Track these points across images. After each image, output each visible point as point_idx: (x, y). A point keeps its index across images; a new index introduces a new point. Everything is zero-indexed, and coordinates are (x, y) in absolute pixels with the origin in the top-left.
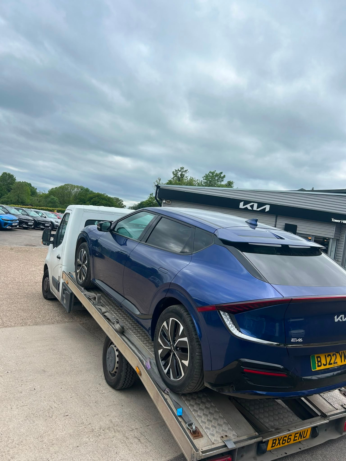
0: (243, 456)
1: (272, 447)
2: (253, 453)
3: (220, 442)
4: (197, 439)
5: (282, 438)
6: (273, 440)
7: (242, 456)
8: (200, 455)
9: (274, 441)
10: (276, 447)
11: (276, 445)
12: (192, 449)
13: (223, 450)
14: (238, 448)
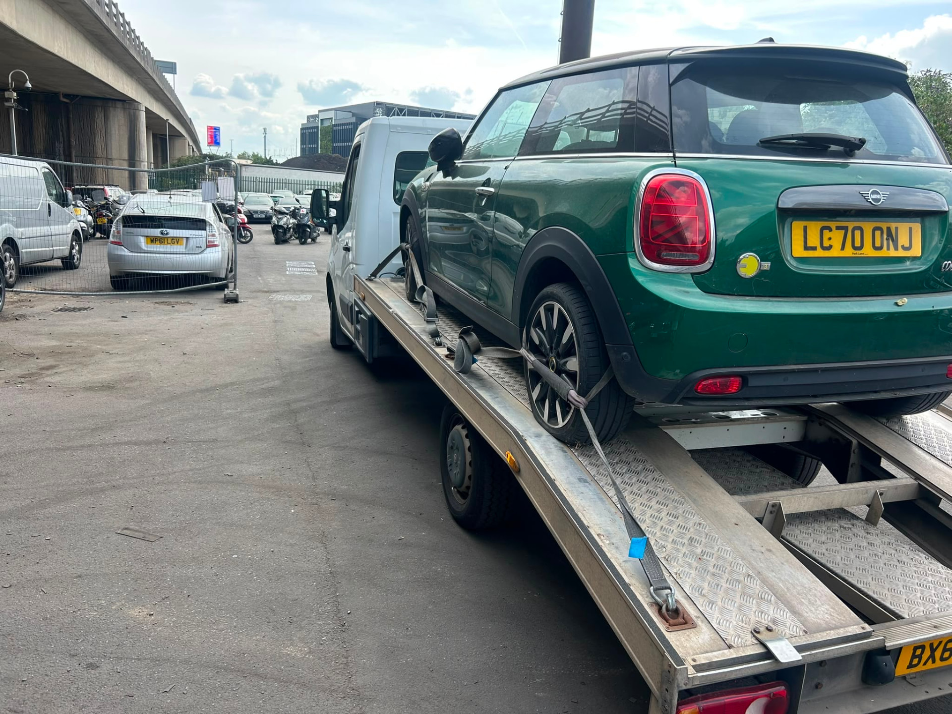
0: (821, 688)
1: (911, 666)
2: (851, 679)
3: (748, 643)
4: (680, 632)
5: (941, 642)
6: (915, 649)
7: (817, 687)
8: (689, 676)
9: (918, 652)
10: (921, 668)
11: (923, 661)
12: (663, 655)
13: (763, 665)
14: (808, 664)
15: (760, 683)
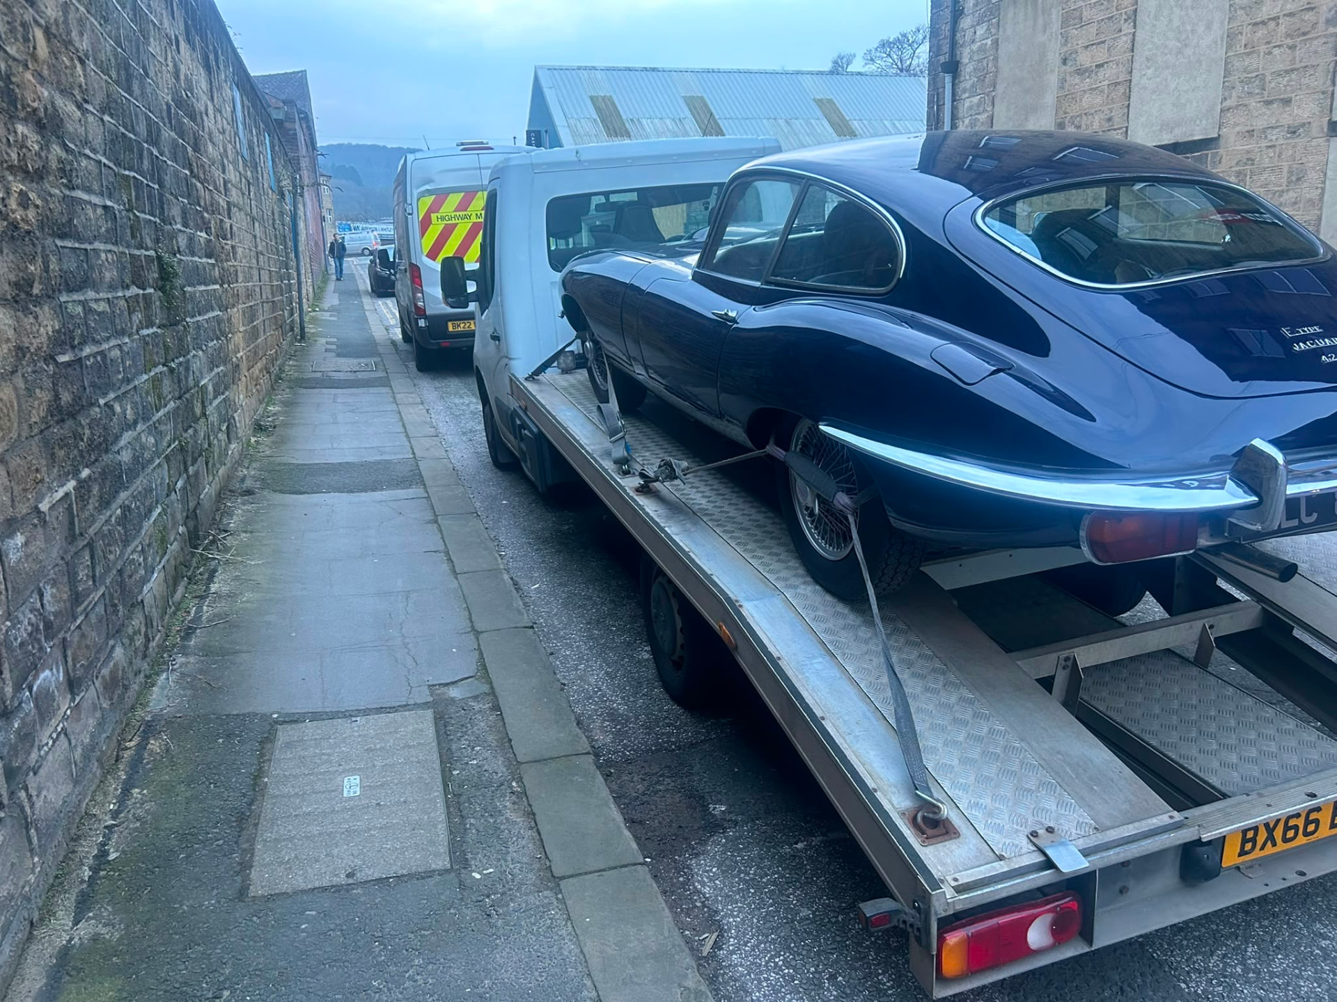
0: (1125, 890)
1: (1242, 853)
2: (1168, 877)
3: (1024, 850)
4: (938, 846)
5: (1278, 821)
6: (1245, 834)
7: (1121, 892)
8: (949, 901)
9: (1250, 835)
10: (1257, 854)
11: (1258, 847)
12: (915, 878)
14: (1100, 870)
15: (1045, 895)
